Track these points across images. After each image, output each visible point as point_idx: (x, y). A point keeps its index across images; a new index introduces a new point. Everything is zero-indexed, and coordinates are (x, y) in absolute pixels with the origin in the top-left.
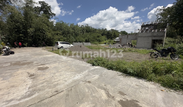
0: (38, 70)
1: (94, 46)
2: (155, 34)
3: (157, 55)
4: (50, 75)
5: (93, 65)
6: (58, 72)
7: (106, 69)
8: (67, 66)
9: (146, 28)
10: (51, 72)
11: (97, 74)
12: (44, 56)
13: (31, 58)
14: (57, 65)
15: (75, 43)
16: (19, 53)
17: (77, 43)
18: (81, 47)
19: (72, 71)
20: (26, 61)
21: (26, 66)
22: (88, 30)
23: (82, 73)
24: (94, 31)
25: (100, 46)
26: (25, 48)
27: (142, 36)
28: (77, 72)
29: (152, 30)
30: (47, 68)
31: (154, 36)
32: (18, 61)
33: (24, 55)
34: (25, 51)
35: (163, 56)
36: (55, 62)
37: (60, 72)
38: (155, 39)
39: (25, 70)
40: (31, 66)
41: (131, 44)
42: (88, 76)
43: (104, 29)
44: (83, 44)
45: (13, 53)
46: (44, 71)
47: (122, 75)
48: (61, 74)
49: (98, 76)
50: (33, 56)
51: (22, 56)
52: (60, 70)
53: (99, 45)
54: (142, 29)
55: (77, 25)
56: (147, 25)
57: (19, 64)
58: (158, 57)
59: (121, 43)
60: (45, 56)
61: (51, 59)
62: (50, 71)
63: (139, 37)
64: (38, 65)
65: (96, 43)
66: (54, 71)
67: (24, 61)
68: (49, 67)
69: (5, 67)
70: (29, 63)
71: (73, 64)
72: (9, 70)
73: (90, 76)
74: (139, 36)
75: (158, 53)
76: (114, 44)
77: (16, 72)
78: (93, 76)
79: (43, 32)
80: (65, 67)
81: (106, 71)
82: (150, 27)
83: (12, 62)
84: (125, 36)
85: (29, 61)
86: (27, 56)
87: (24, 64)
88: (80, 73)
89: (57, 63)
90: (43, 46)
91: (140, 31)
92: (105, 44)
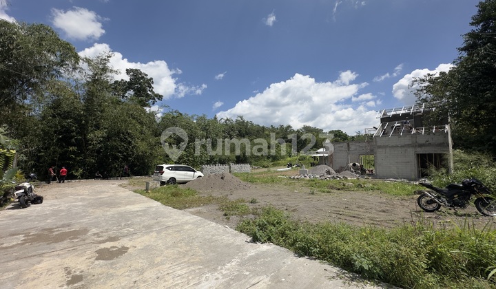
0: (96, 259)
1: (259, 174)
2: (421, 140)
3: (435, 202)
4: (128, 276)
5: (255, 239)
6: (152, 265)
7: (293, 254)
8: (179, 245)
9: (396, 125)
10: (132, 268)
11: (265, 273)
12: (119, 209)
13: (85, 216)
14: (153, 240)
15: (208, 167)
16: (57, 198)
17: (213, 167)
18: (222, 178)
19: (192, 260)
20: (69, 225)
21: (66, 243)
22: (243, 131)
23: (222, 269)
24: (258, 131)
25: (276, 174)
26: (73, 181)
27: (387, 144)
28: (208, 267)
29: (411, 129)
30: (123, 251)
31: (421, 146)
32: (47, 227)
33: (67, 205)
34: (74, 191)
35: (454, 204)
36: (148, 229)
37: (158, 265)
38: (424, 153)
39: (59, 261)
40: (80, 243)
41: (361, 166)
42: (239, 280)
43: (285, 126)
44: (230, 168)
45: (38, 200)
46: (112, 264)
47: (337, 276)
48: (160, 274)
49: (267, 280)
50: (91, 210)
51: (62, 211)
52: (159, 259)
53: (272, 169)
54: (383, 126)
55: (215, 118)
56: (396, 118)
57: (46, 238)
58: (442, 207)
59: (331, 162)
60: (122, 209)
61: (138, 220)
62: (129, 264)
63: (380, 147)
64: (101, 239)
65: (265, 163)
66: (140, 263)
67: (63, 226)
68: (128, 248)
69: (6, 248)
70: (75, 234)
71: (197, 237)
72: (17, 259)
73: (244, 280)
74: (379, 144)
75: (438, 198)
76: (313, 165)
77: (35, 267)
78: (254, 282)
79: (127, 139)
80: (174, 245)
81: (290, 260)
82: (405, 123)
83: (30, 231)
84: (342, 145)
85: (76, 227)
86: (74, 210)
87: (60, 238)
88: (215, 270)
89: (154, 234)
90: (122, 176)
91: (378, 132)
92: (290, 165)
